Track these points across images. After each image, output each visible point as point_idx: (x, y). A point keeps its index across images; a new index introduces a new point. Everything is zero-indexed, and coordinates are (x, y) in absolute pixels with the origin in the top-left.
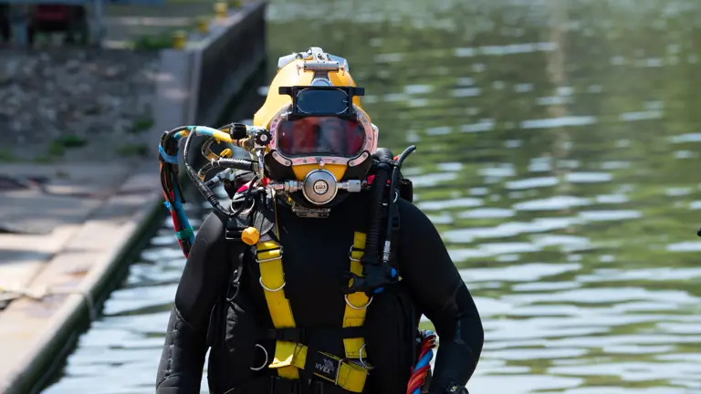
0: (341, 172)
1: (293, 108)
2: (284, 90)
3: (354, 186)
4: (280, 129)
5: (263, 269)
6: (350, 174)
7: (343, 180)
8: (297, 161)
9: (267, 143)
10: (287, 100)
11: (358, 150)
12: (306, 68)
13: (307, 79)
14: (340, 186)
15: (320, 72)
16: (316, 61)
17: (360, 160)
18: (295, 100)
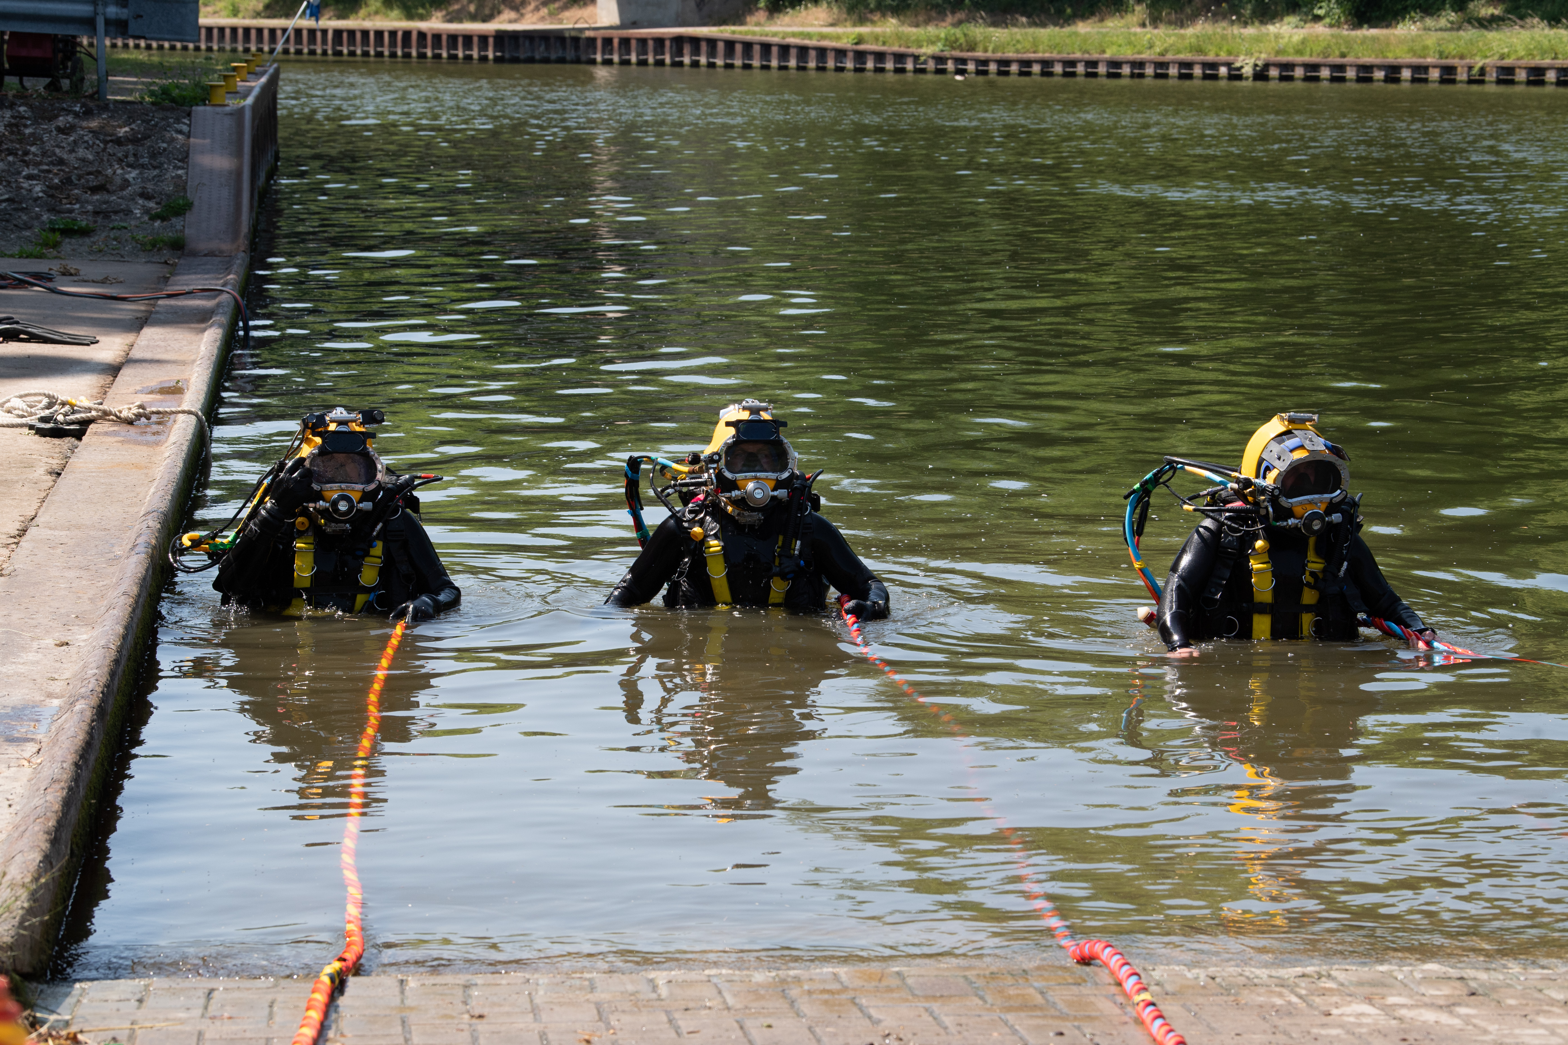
0: (773, 484)
1: (737, 436)
2: (728, 424)
3: (782, 493)
4: (727, 453)
5: (709, 561)
6: (779, 485)
7: (774, 490)
8: (740, 476)
9: (717, 462)
10: (732, 431)
11: (784, 468)
12: (744, 409)
13: (745, 416)
14: (772, 493)
15: (754, 411)
16: (750, 404)
17: (786, 475)
18: (738, 431)
